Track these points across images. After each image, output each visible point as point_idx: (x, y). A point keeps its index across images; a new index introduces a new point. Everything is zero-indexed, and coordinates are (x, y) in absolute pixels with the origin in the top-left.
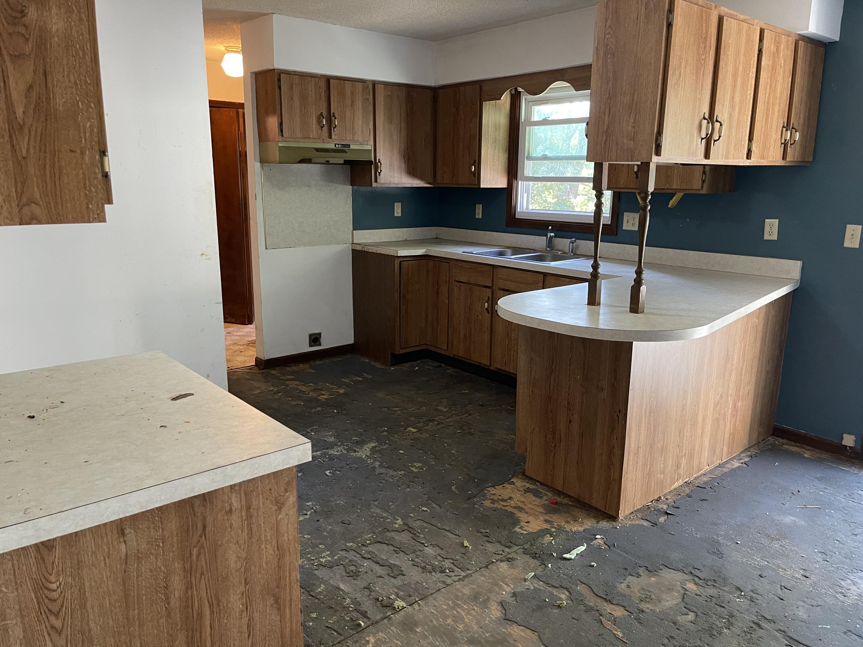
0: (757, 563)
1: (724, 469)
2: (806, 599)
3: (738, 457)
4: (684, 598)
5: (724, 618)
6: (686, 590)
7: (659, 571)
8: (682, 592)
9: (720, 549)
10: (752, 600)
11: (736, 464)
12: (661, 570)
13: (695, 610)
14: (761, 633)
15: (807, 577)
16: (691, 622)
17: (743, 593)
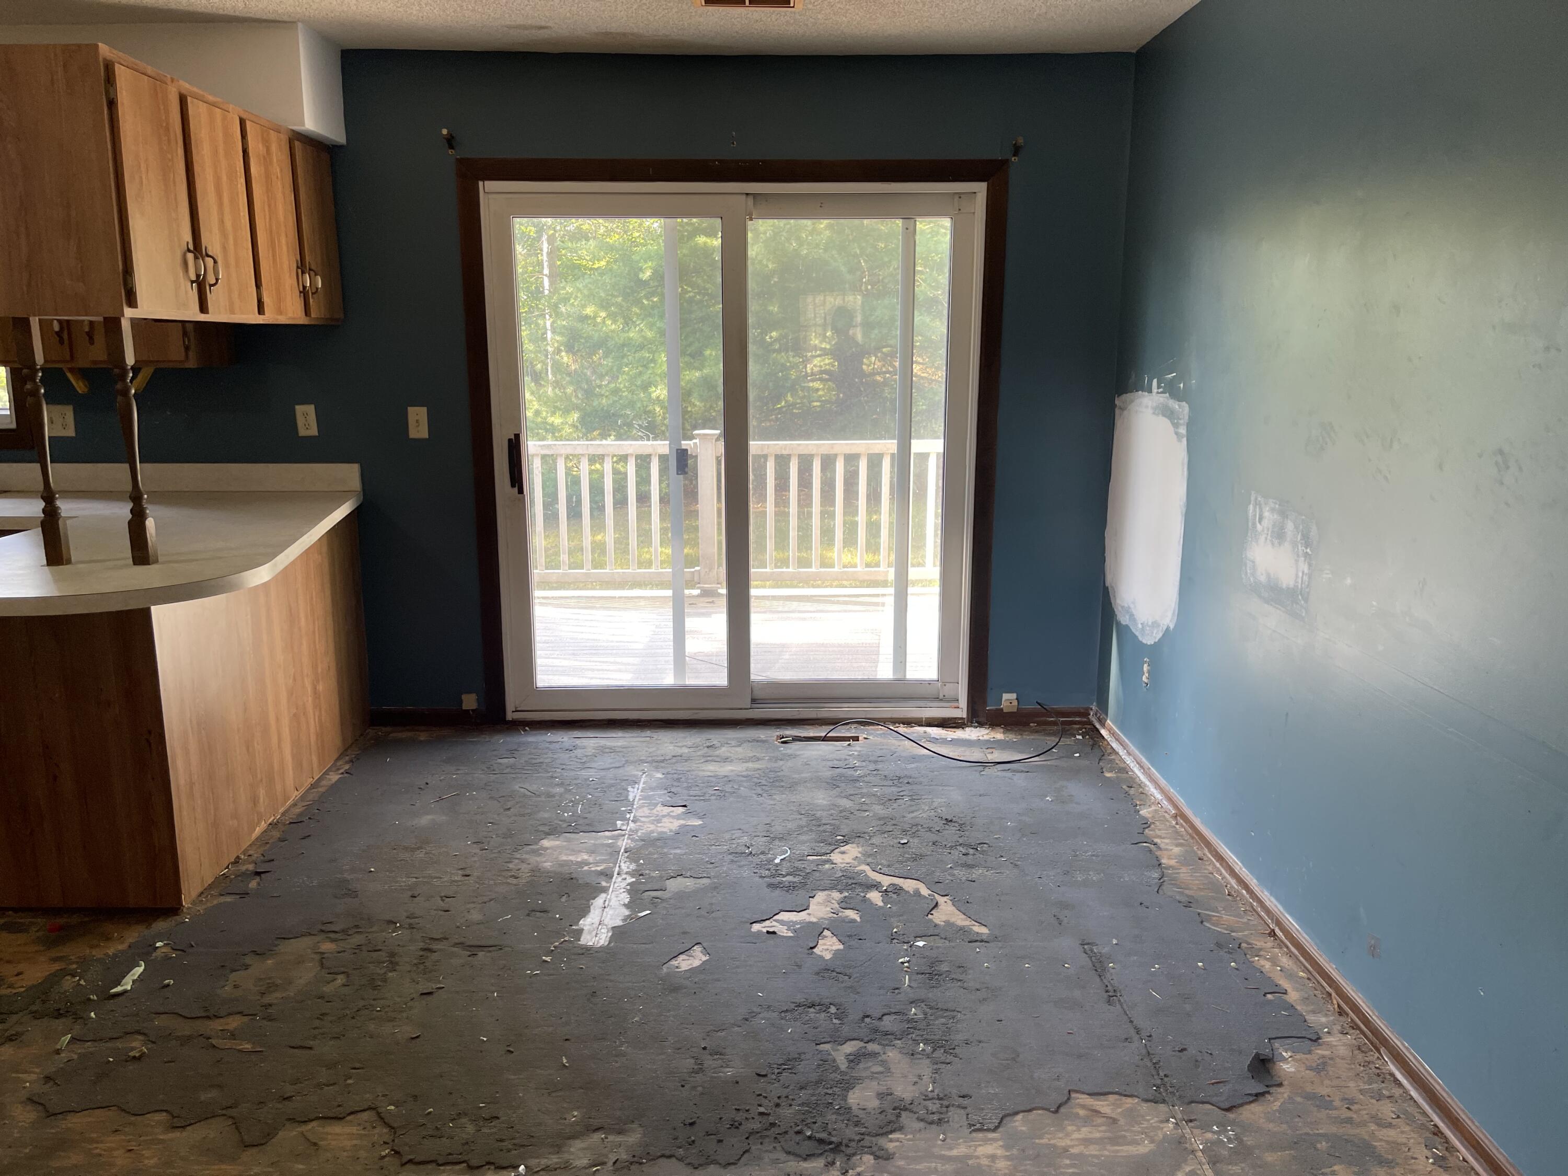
0: (402, 884)
1: (320, 789)
2: (475, 899)
3: (334, 768)
4: (322, 964)
5: (384, 962)
6: (324, 953)
7: (275, 948)
8: (317, 957)
9: (350, 887)
10: (411, 927)
11: (334, 777)
12: (276, 946)
13: (343, 969)
14: (435, 956)
15: (468, 876)
16: (344, 985)
17: (398, 925)
